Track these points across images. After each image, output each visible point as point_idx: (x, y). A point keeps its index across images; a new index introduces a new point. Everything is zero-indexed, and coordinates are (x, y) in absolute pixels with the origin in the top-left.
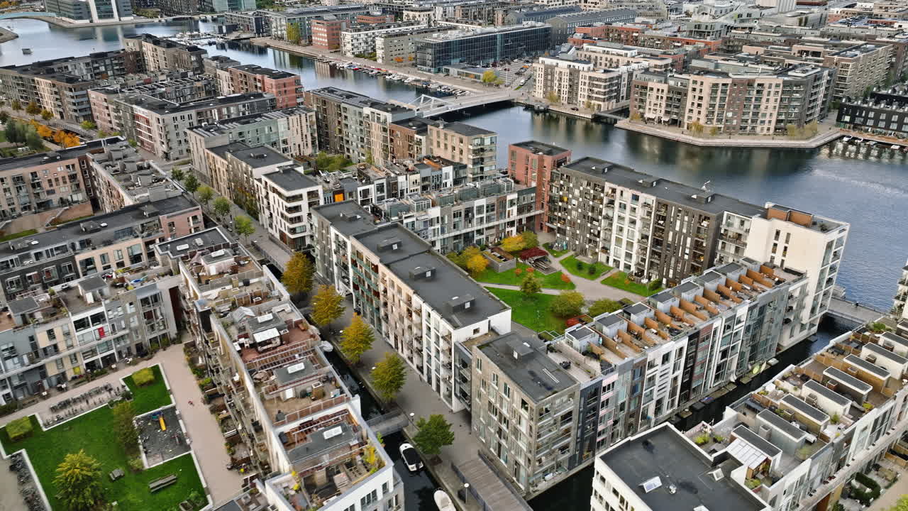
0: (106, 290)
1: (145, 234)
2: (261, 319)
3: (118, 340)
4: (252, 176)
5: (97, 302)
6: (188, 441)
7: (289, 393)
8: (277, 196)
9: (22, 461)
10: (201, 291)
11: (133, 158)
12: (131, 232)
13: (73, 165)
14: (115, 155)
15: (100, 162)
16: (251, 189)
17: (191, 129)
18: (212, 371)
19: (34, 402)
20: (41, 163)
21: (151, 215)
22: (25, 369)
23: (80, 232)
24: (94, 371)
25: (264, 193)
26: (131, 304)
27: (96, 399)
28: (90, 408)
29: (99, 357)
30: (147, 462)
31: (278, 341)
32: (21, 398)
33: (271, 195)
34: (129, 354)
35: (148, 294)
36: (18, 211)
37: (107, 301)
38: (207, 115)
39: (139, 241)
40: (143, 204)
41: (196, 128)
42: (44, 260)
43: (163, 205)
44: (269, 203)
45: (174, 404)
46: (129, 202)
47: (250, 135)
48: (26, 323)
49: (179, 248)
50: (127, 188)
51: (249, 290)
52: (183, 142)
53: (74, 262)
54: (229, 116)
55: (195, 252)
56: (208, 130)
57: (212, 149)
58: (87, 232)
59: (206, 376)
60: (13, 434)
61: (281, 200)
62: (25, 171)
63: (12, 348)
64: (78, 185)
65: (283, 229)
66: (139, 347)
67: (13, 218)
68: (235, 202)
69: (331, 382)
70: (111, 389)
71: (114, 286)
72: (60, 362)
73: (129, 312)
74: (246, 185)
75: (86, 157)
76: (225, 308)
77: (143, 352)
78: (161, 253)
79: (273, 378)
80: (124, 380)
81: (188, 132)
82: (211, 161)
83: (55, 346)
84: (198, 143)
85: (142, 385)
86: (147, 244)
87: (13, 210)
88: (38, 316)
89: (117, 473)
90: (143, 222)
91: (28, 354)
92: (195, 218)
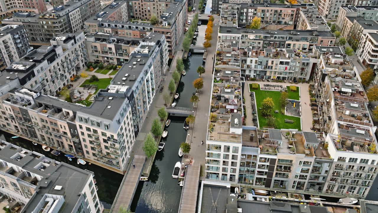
0: (293, 55)
1: (311, 42)
2: (346, 84)
3: (290, 73)
4: (362, 33)
5: (289, 58)
6: (300, 114)
7: (348, 112)
8: (370, 43)
9: (253, 95)
10: (326, 67)
11: (316, 13)
12: (306, 39)
13: (294, 11)
14: (310, 10)
15: (304, 12)
16: (359, 38)
17: (342, 7)
18: (317, 96)
19: (260, 81)
20: (284, 8)
21: (316, 35)
22: (262, 70)
23: (290, 34)
24: (278, 79)
25: (364, 41)
26: (299, 63)
27: (277, 88)
28: (274, 90)
29: (282, 76)
30: (286, 113)
31: (350, 94)
32: (257, 78)
33: (368, 42)
34: (291, 80)
35: (306, 62)
36: (272, 22)
37: (292, 59)
38: (351, 3)
39: (308, 43)
40: (314, 31)
41: (345, 7)
42: (276, 39)
43: (321, 33)
44: (364, 46)
45: (300, 101)
46: (309, 28)
47: (368, 15)
48: (267, 56)
49: (323, 50)
50: (310, 23)
51: (344, 73)
52: (336, 12)
53: (285, 43)
54: (361, 5)
55: (329, 53)
56: (350, 9)
57: (348, 17)
58: (292, 34)
59: (314, 98)
60: (253, 86)
61: (371, 46)
62: (278, 9)
63: (261, 62)
64: (292, 18)
65: (366, 59)
66: (295, 79)
67: (269, 24)
68: (348, 42)
69: (366, 117)
70: (282, 88)
71: (296, 55)
72: (271, 72)
73: (297, 65)
74: (357, 36)
75: (299, 9)
76: (333, 76)
77: (295, 81)
78: (316, 49)
79: (344, 104)
80: (287, 86)
81: (341, 7)
82: (345, 22)
83: (272, 67)
84: (343, 13)
85: (292, 90)
86: (310, 45)
87: (270, 21)
88: (271, 55)
89: (277, 111)
90: (312, 37)
91: (264, 66)
92: (331, 41)
